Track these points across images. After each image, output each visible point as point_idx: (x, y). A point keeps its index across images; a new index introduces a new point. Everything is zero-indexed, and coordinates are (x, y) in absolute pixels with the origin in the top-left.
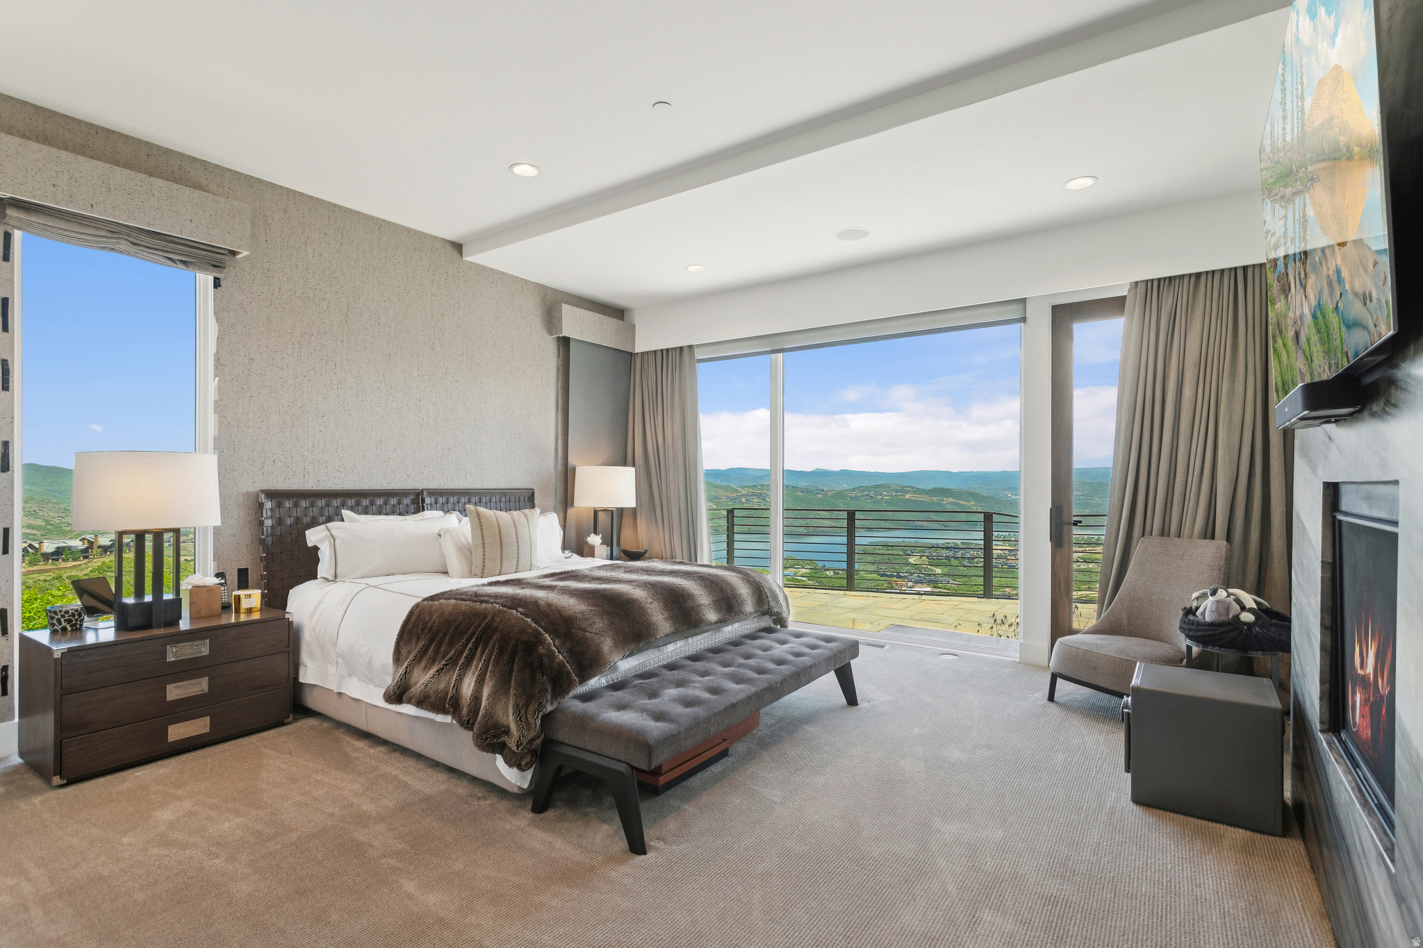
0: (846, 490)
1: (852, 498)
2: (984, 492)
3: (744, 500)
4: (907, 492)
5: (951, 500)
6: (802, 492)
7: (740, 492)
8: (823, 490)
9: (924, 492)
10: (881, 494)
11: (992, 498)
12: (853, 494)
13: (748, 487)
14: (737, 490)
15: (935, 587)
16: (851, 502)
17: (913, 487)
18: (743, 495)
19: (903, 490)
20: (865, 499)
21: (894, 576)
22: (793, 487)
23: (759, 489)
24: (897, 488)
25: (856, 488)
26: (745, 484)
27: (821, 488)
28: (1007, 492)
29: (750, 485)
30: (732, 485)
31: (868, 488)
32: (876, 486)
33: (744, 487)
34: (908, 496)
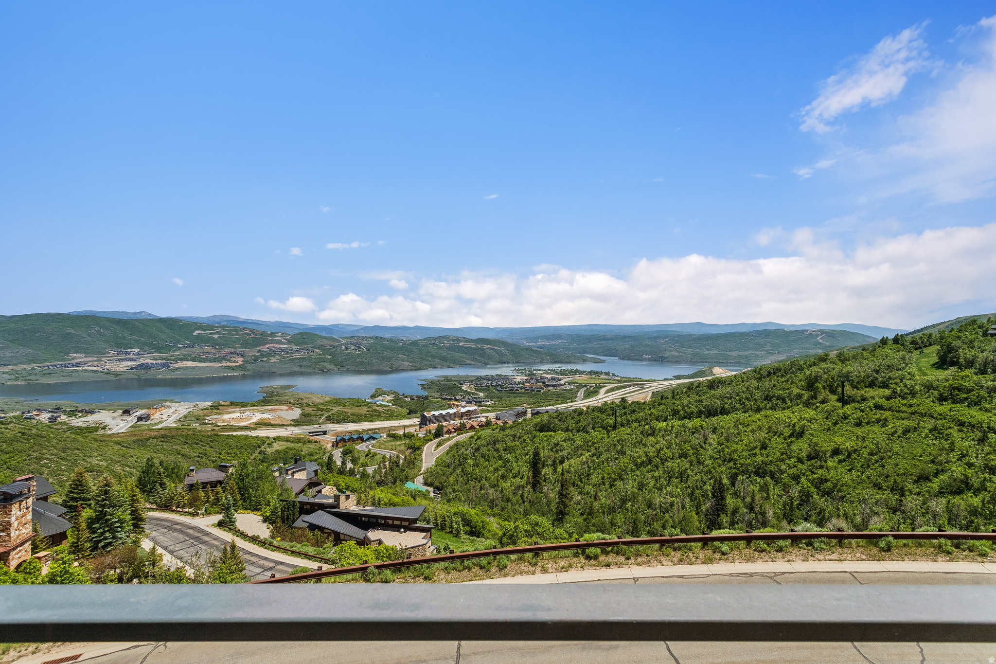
0: (419, 340)
1: (423, 345)
2: (510, 341)
3: (344, 347)
4: (461, 341)
5: (489, 346)
6: (387, 341)
7: (340, 341)
8: (403, 340)
9: (471, 341)
10: (444, 343)
11: (514, 345)
12: (424, 343)
13: (347, 338)
14: (338, 340)
15: (480, 406)
16: (423, 348)
17: (465, 338)
18: (343, 344)
19: (458, 340)
20: (433, 346)
21: (452, 399)
22: (381, 338)
23: (355, 340)
24: (454, 338)
25: (426, 338)
26: (344, 336)
27: (402, 338)
28: (523, 341)
29: (348, 336)
30: (335, 337)
31: (435, 339)
32: (440, 337)
33: (344, 338)
34: (461, 344)
